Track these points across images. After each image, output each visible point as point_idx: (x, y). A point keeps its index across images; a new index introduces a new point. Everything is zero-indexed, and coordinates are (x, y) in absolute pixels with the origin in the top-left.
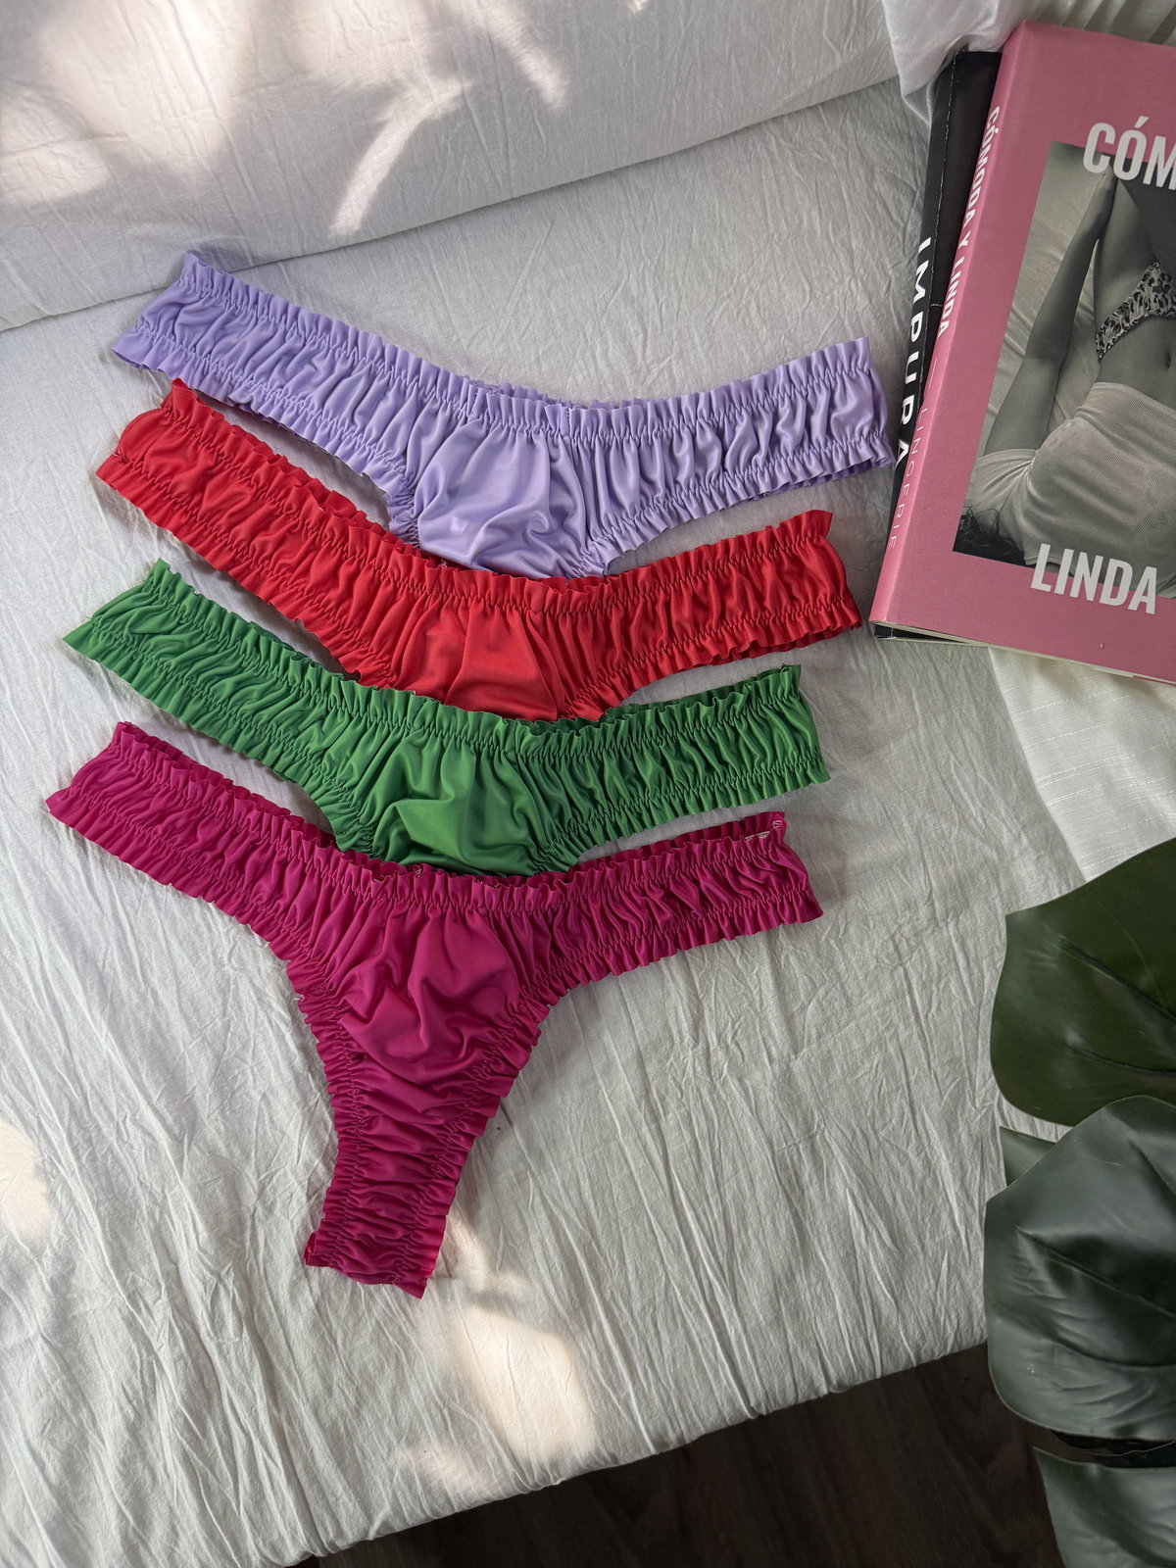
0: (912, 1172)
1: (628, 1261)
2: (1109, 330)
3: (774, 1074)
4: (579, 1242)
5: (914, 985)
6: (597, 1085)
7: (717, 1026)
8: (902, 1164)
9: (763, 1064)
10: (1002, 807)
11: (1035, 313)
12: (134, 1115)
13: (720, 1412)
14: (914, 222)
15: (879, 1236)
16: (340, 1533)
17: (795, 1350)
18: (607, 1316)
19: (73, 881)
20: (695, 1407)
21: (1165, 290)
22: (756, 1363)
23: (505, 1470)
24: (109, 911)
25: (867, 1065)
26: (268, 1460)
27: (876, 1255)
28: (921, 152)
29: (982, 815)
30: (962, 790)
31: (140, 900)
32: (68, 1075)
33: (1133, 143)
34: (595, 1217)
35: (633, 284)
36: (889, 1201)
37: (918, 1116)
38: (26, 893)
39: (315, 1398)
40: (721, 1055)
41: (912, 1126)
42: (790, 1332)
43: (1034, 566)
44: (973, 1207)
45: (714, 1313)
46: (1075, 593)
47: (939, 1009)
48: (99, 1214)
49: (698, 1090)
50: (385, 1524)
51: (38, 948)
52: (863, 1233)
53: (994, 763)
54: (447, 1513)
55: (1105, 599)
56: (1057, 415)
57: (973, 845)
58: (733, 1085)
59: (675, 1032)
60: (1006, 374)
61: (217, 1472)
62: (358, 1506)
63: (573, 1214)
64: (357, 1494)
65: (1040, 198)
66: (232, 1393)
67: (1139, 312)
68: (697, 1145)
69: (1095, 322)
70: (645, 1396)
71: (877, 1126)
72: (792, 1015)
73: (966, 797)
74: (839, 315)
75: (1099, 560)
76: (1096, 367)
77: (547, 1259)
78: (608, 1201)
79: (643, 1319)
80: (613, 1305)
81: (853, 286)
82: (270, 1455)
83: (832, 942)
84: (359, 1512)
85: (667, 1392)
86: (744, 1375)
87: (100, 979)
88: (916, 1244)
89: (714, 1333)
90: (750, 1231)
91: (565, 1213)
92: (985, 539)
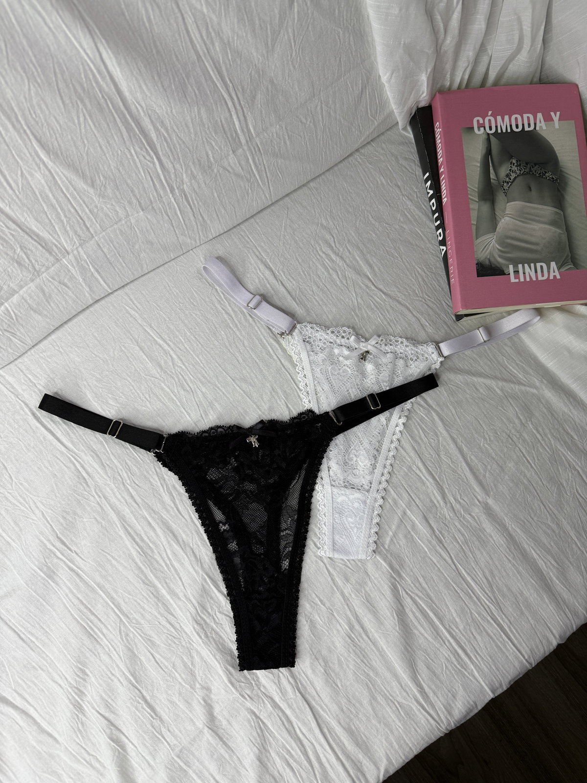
0: (553, 531)
1: (451, 608)
2: (505, 184)
3: (483, 507)
4: (427, 605)
5: (525, 453)
6: (411, 535)
7: (453, 495)
8: (549, 529)
9: (477, 505)
10: (531, 372)
11: (477, 186)
13: (514, 666)
14: (419, 171)
15: (551, 563)
17: (535, 625)
20: (502, 666)
21: (520, 165)
22: (521, 637)
23: (431, 725)
26: (325, 753)
27: (552, 572)
28: (413, 147)
29: (525, 377)
30: (513, 370)
33: (490, 120)
34: (430, 593)
35: (324, 221)
36: (550, 547)
37: (547, 507)
38: (153, 523)
39: (337, 715)
40: (458, 506)
42: (530, 618)
43: (509, 274)
45: (495, 620)
46: (528, 279)
47: (538, 460)
48: (217, 660)
49: (454, 524)
50: (386, 771)
51: (163, 545)
52: (544, 564)
53: (521, 356)
54: (411, 756)
55: (540, 278)
56: (498, 218)
57: (526, 390)
58: (468, 517)
59: (436, 502)
60: (474, 209)
61: (304, 767)
62: (372, 764)
63: (420, 594)
64: (370, 759)
65: (464, 147)
66: (300, 725)
67: (513, 176)
68: (462, 548)
69: (499, 183)
70: (480, 668)
71: (532, 516)
73: (516, 372)
74: (402, 211)
75: (532, 265)
76: (505, 198)
78: (433, 584)
79: (466, 632)
80: (451, 630)
81: (404, 199)
82: (325, 750)
83: (486, 445)
84: (373, 767)
85: (488, 663)
86: (518, 645)
87: (193, 552)
88: (567, 562)
89: (498, 629)
90: (497, 578)
91: (417, 595)
92: (487, 270)
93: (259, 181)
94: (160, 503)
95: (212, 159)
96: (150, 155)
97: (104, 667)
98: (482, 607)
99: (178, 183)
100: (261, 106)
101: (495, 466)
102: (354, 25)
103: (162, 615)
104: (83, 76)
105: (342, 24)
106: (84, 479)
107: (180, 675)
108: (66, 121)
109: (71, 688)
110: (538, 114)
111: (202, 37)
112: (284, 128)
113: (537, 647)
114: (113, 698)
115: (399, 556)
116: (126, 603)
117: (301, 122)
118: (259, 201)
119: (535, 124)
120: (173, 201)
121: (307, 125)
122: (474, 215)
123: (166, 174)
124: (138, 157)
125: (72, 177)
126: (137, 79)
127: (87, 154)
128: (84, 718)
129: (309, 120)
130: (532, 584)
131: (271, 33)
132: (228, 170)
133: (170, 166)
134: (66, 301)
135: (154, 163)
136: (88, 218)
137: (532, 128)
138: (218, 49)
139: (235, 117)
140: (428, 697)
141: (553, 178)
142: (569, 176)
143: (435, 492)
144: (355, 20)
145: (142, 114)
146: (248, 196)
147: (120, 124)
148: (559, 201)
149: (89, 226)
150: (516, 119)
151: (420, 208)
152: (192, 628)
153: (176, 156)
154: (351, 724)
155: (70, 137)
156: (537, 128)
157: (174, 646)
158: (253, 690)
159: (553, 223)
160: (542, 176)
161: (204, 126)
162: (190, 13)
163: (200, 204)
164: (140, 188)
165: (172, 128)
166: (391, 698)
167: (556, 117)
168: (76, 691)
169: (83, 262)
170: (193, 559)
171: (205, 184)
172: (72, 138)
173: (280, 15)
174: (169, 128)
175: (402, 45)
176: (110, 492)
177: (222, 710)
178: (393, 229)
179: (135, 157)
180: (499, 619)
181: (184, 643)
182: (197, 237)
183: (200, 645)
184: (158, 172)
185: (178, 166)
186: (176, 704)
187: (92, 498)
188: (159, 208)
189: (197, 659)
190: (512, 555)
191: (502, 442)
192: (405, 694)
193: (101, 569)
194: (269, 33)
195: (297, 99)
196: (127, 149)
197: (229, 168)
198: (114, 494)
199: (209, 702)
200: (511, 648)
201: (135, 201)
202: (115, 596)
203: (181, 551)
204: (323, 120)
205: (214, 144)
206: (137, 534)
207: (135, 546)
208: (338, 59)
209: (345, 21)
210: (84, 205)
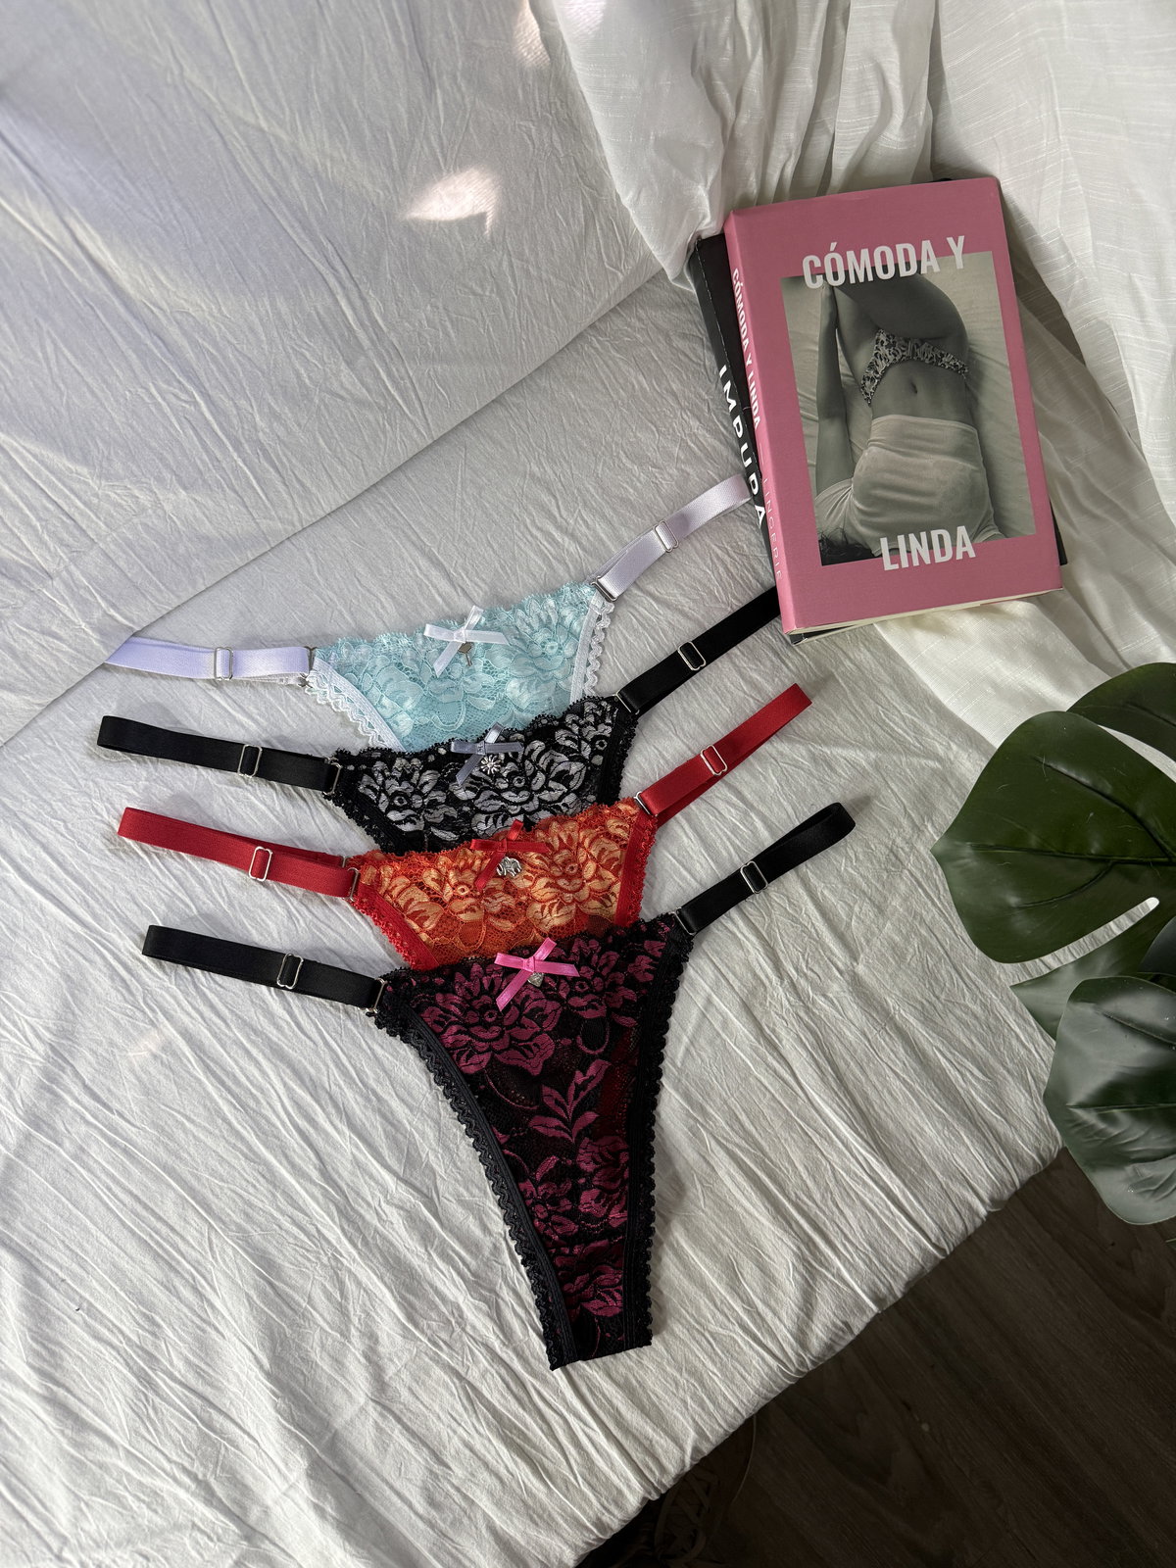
0: (976, 1018)
1: (797, 1165)
2: (868, 383)
3: (847, 980)
4: (756, 1163)
5: (922, 880)
6: (722, 1039)
7: (794, 963)
8: (966, 1014)
9: (837, 978)
10: (928, 729)
11: (815, 390)
12: (386, 1197)
13: (913, 1257)
14: (709, 359)
15: (972, 1074)
16: (663, 1469)
17: (947, 1185)
18: (799, 1213)
19: (287, 1031)
20: (891, 1258)
21: (894, 345)
22: (923, 1206)
23: (770, 1368)
24: (321, 1043)
25: (911, 950)
26: (586, 1429)
27: (976, 1089)
28: (696, 312)
29: (917, 740)
30: (896, 728)
31: (340, 1025)
32: (328, 1184)
33: (833, 261)
34: (760, 1139)
35: (535, 469)
36: (969, 1045)
37: (964, 974)
38: (254, 1052)
40: (802, 981)
41: (961, 984)
42: (938, 1173)
43: (881, 555)
44: (1031, 1026)
45: (876, 1179)
46: (916, 563)
48: (385, 1284)
49: (797, 1015)
50: (696, 1450)
51: (276, 1091)
52: (958, 1076)
53: (910, 701)
54: (740, 1422)
55: (939, 559)
56: (856, 451)
57: (920, 764)
58: (820, 1001)
59: (763, 977)
60: (812, 437)
61: (549, 1456)
62: (669, 1441)
63: (743, 1143)
64: (666, 1433)
65: (787, 315)
66: (538, 1385)
67: (882, 365)
68: (814, 1057)
69: (856, 381)
70: (852, 1265)
71: (937, 993)
72: (842, 934)
73: (900, 731)
74: (682, 439)
75: (923, 535)
76: (869, 410)
77: (738, 1186)
78: (764, 1123)
79: (827, 1206)
80: (800, 1202)
81: (685, 416)
82: (585, 1424)
83: (850, 869)
84: (672, 1446)
85: (867, 1255)
86: (918, 1221)
87: (331, 1097)
88: (1002, 1070)
89: (883, 1195)
90: (876, 1108)
91: (737, 1145)
92: (841, 550)
93: (405, 408)
94: (265, 1017)
95: (307, 381)
96: (187, 391)
97: (185, 1310)
98: (852, 1160)
99: (247, 433)
100: (392, 276)
101: (867, 907)
102: (557, 113)
103: (283, 1213)
104: (43, 273)
105: (533, 114)
106: (123, 980)
107: (321, 1315)
108: (21, 357)
109: (131, 1347)
110: (924, 243)
111: (263, 169)
112: (441, 308)
113: (952, 1221)
114: (208, 1360)
115: (700, 1079)
116: (217, 1196)
117: (474, 293)
118: (407, 442)
119: (919, 263)
120: (242, 465)
121: (486, 299)
122: (811, 447)
123: (222, 419)
124: (164, 399)
125: (44, 452)
126: (146, 266)
127: (68, 408)
128: (157, 1400)
129: (489, 288)
130: (940, 1113)
131: (396, 147)
132: (342, 397)
133: (228, 404)
134: (58, 661)
135: (196, 404)
136: (82, 514)
137: (913, 271)
138: (296, 185)
139: (343, 303)
140: (763, 1320)
141: (955, 366)
142: (984, 360)
143: (761, 959)
144: (559, 104)
145: (164, 321)
146: (386, 437)
147: (124, 346)
148: (969, 410)
149: (84, 527)
150: (883, 254)
151: (715, 433)
152: (339, 1231)
153: (237, 386)
154: (631, 1377)
155: (31, 383)
156: (924, 271)
157: (308, 1264)
158: (453, 1331)
159: (961, 452)
160: (935, 362)
161: (285, 326)
162: (236, 133)
163: (294, 461)
164: (177, 451)
165: (224, 338)
166: (697, 1326)
167: (957, 246)
168: (140, 1353)
169: (82, 592)
170: (332, 1111)
171: (299, 425)
172: (36, 385)
173: (409, 112)
174: (218, 339)
175: (652, 142)
176: (172, 1001)
177: (399, 1371)
178: (666, 476)
179: (160, 400)
180: (884, 1178)
181: (325, 1260)
182: (296, 518)
183: (354, 1260)
184: (205, 418)
185: (243, 403)
186: (317, 1364)
187: (138, 1014)
188: (218, 481)
189: (350, 1285)
190: (901, 1065)
191: (879, 862)
192: (721, 1318)
193: (166, 1140)
194: (393, 148)
195: (460, 254)
196: (142, 387)
197: (343, 393)
198: (179, 1005)
199: (375, 1358)
200: (906, 1226)
201: (168, 476)
202: (194, 1182)
203: (308, 1098)
204: (516, 285)
205: (307, 354)
206: (227, 1073)
207: (225, 1093)
208: (533, 176)
209: (538, 109)
210: (72, 497)
